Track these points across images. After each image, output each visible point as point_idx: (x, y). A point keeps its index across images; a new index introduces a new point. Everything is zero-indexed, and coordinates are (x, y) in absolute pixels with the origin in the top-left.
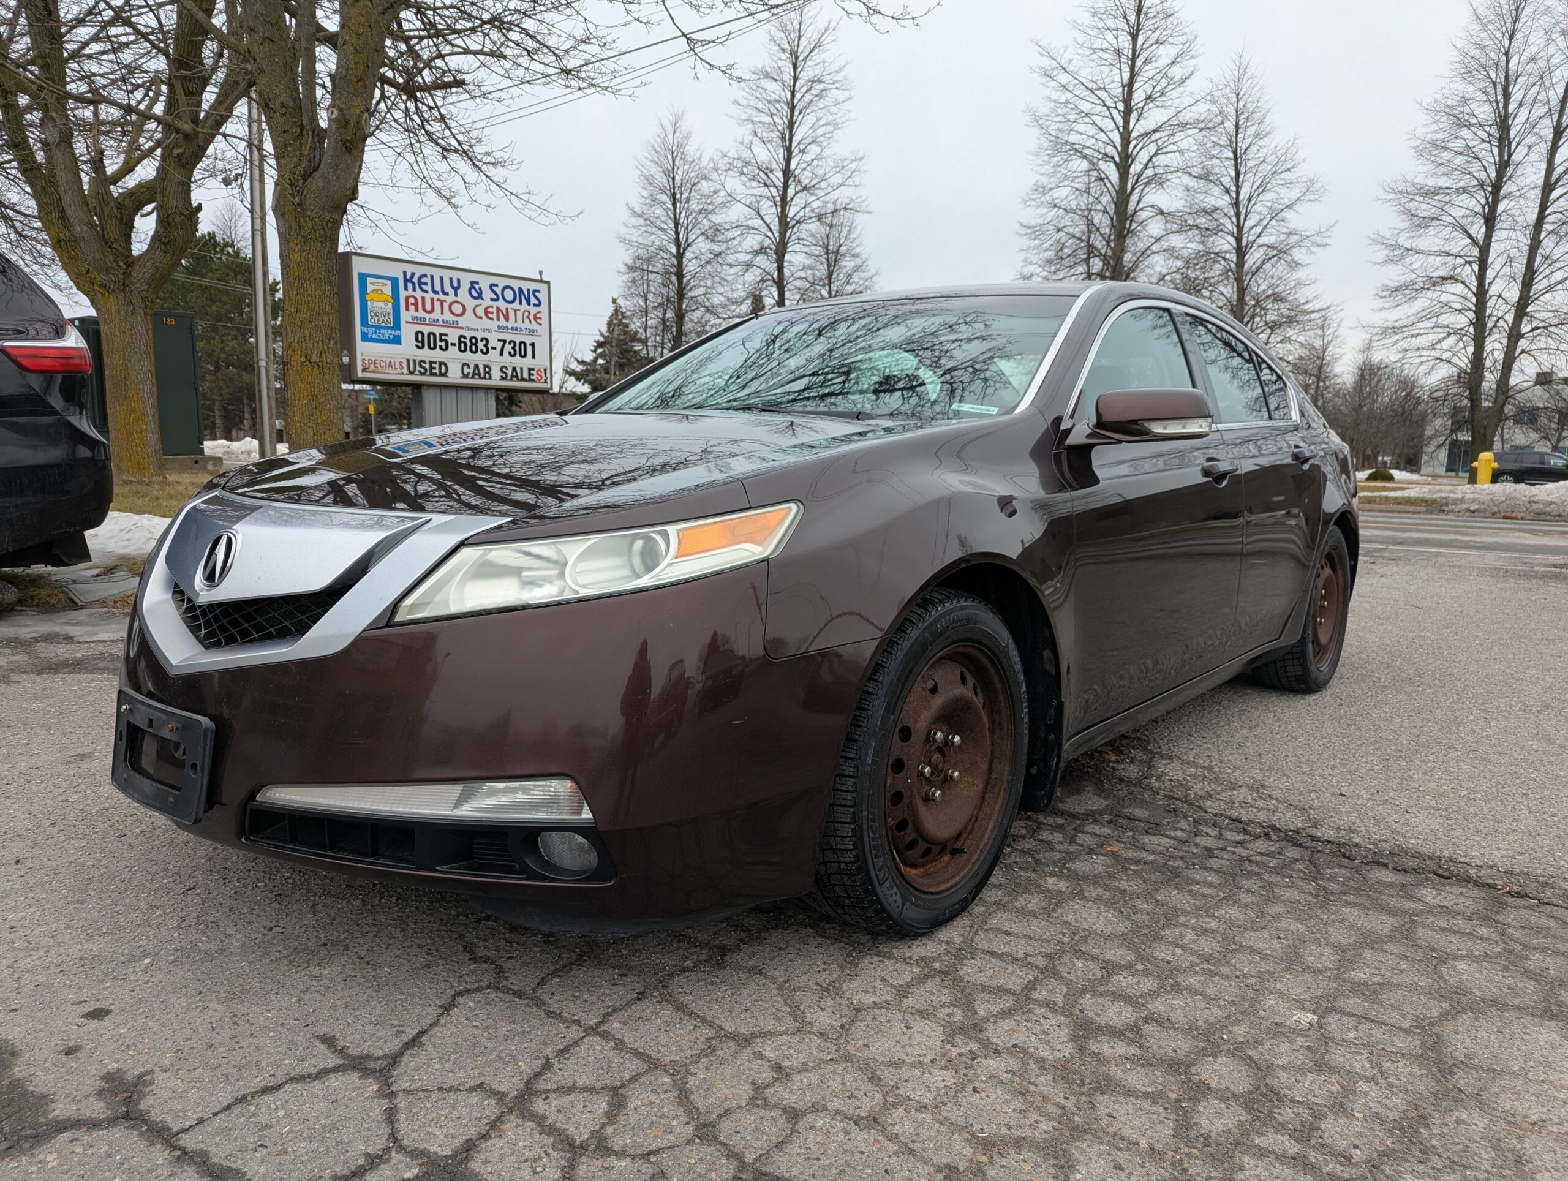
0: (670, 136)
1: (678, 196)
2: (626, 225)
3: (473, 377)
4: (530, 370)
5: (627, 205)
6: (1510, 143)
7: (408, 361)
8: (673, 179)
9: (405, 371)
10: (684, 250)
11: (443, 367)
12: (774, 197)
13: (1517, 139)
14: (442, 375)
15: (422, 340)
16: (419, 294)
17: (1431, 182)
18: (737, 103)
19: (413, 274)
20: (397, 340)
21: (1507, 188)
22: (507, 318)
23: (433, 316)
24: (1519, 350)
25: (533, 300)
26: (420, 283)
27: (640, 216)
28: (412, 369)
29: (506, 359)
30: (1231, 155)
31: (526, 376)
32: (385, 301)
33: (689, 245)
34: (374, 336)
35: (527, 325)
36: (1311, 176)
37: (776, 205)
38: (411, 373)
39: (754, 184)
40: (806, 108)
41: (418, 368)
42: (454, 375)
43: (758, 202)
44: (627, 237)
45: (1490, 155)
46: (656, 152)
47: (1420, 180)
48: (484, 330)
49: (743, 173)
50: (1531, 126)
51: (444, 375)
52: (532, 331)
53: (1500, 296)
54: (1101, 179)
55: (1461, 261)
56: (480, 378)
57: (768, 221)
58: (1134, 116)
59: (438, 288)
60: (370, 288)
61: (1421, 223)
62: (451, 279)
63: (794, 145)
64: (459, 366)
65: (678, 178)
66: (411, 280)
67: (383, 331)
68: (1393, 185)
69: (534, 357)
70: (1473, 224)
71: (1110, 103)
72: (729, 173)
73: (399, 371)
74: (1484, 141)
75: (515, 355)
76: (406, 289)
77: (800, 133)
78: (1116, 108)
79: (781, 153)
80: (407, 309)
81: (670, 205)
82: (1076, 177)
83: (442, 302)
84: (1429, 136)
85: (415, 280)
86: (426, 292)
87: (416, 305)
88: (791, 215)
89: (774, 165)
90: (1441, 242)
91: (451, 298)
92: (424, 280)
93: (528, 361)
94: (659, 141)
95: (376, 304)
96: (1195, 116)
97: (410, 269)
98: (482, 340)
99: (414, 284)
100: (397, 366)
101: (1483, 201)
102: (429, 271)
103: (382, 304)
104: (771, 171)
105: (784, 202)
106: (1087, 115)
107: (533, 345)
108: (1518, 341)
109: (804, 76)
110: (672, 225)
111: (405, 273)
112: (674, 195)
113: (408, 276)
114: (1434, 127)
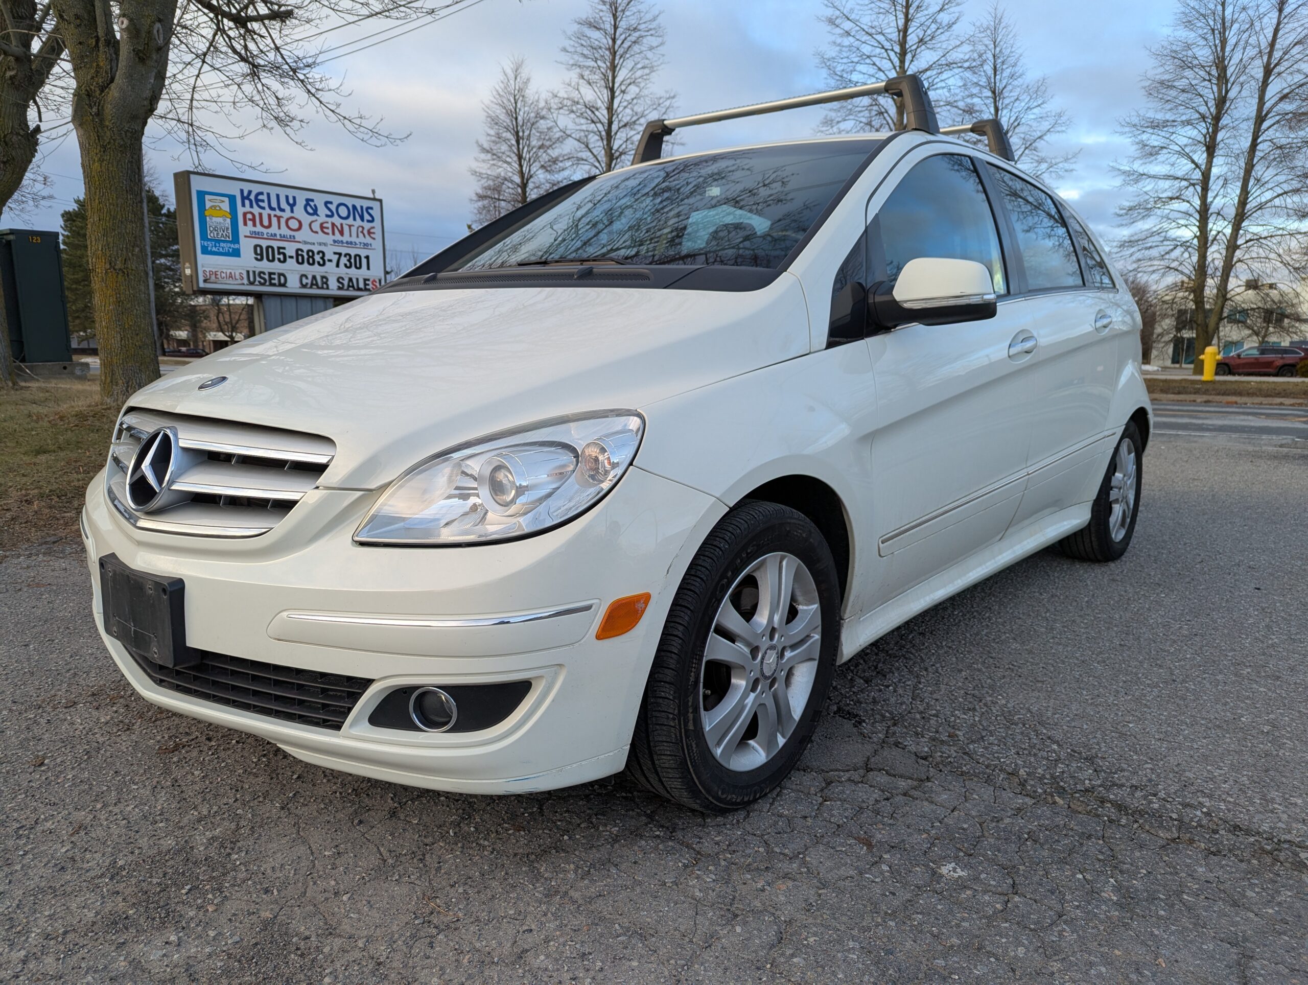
0: (512, 82)
1: (521, 134)
2: (476, 159)
3: (311, 287)
4: (365, 280)
5: (477, 142)
6: (1227, 81)
7: (248, 272)
8: (516, 119)
9: (245, 281)
10: (528, 180)
11: (282, 279)
12: (600, 132)
13: (1232, 80)
14: (281, 285)
15: (260, 253)
16: (256, 210)
17: (1160, 116)
18: (564, 50)
19: (250, 192)
20: (236, 253)
21: (1225, 121)
22: (342, 233)
23: (271, 231)
24: (1235, 259)
25: (367, 217)
26: (257, 201)
27: (488, 152)
28: (252, 279)
29: (342, 271)
30: (990, 94)
31: (361, 285)
32: (224, 216)
33: (531, 177)
34: (214, 249)
35: (362, 239)
36: (1059, 111)
37: (602, 139)
38: (252, 283)
39: (583, 121)
40: (626, 52)
41: (258, 279)
42: (293, 285)
43: (586, 136)
44: (477, 170)
45: (1210, 92)
46: (499, 94)
47: (1151, 114)
48: (320, 244)
49: (573, 111)
50: (1243, 68)
51: (284, 285)
52: (366, 246)
53: (1218, 214)
54: (882, 113)
55: (1184, 183)
56: (318, 288)
57: (596, 153)
58: (909, 57)
59: (274, 204)
60: (208, 205)
61: (1151, 153)
62: (287, 197)
63: (616, 85)
64: (298, 277)
65: (520, 118)
66: (248, 198)
67: (222, 244)
68: (1128, 119)
69: (368, 268)
70: (1195, 152)
71: (887, 45)
72: (561, 111)
73: (240, 282)
74: (1205, 80)
75: (350, 267)
76: (243, 205)
77: (621, 75)
78: (892, 50)
79: (606, 94)
80: (245, 224)
81: (514, 142)
82: (860, 112)
83: (279, 218)
84: (1158, 77)
85: (252, 197)
86: (263, 208)
87: (254, 220)
88: (615, 147)
89: (599, 104)
90: (1168, 167)
91: (287, 214)
92: (260, 197)
93: (363, 273)
94: (502, 86)
95: (214, 219)
96: (962, 56)
97: (247, 187)
98: (319, 253)
99: (251, 201)
100: (238, 277)
101: (1204, 131)
102: (265, 189)
103: (220, 220)
104: (597, 109)
105: (609, 136)
106: (869, 57)
107: (367, 257)
108: (1234, 252)
109: (623, 24)
110: (516, 158)
111: (242, 191)
112: (517, 133)
113: (245, 194)
114: (1161, 70)
